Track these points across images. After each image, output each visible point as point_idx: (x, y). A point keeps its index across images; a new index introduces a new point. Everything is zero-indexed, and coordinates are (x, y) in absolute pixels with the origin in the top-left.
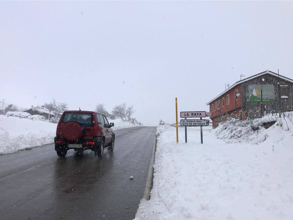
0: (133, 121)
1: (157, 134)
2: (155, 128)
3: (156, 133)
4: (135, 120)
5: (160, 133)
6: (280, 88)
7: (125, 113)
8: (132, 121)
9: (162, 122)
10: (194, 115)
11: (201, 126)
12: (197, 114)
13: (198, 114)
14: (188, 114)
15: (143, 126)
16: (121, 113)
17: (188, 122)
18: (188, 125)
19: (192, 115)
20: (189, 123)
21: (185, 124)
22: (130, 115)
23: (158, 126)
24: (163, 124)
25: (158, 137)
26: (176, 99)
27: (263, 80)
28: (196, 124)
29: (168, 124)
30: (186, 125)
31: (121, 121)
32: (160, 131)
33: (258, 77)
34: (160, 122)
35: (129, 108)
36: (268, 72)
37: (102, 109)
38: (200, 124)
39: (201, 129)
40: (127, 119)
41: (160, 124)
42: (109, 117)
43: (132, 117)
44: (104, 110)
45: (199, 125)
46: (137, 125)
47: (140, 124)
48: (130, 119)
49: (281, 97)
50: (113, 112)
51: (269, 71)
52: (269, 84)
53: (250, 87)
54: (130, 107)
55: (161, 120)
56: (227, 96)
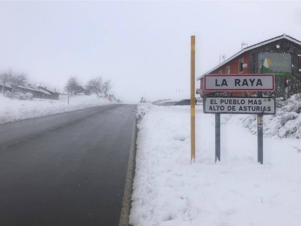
0: (111, 97)
1: (137, 117)
2: (135, 106)
3: (137, 114)
4: (113, 96)
5: (142, 115)
6: (298, 59)
7: (101, 88)
8: (109, 98)
9: (143, 100)
10: (241, 83)
11: (261, 115)
12: (249, 83)
13: (252, 82)
14: (224, 80)
15: (122, 103)
16: (96, 88)
17: (223, 104)
18: (226, 110)
19: (236, 83)
20: (226, 106)
21: (216, 108)
22: (106, 90)
23: (139, 104)
24: (145, 102)
25: (139, 121)
26: (193, 38)
27: (278, 47)
28: (248, 108)
29: (149, 102)
30: (220, 111)
31: (97, 97)
32: (141, 111)
33: (272, 42)
34: (141, 99)
35: (105, 83)
36: (284, 37)
37: (74, 83)
38: (258, 108)
39: (261, 124)
40: (103, 95)
41: (141, 102)
42: (83, 92)
43: (109, 93)
44: (76, 84)
45: (256, 111)
46: (114, 102)
47: (119, 101)
48: (106, 96)
49: (298, 70)
50: (86, 86)
51: (286, 36)
52: (285, 53)
53: (261, 56)
54: (107, 81)
55: (142, 98)
56: (227, 68)
